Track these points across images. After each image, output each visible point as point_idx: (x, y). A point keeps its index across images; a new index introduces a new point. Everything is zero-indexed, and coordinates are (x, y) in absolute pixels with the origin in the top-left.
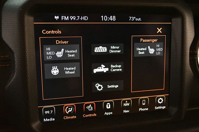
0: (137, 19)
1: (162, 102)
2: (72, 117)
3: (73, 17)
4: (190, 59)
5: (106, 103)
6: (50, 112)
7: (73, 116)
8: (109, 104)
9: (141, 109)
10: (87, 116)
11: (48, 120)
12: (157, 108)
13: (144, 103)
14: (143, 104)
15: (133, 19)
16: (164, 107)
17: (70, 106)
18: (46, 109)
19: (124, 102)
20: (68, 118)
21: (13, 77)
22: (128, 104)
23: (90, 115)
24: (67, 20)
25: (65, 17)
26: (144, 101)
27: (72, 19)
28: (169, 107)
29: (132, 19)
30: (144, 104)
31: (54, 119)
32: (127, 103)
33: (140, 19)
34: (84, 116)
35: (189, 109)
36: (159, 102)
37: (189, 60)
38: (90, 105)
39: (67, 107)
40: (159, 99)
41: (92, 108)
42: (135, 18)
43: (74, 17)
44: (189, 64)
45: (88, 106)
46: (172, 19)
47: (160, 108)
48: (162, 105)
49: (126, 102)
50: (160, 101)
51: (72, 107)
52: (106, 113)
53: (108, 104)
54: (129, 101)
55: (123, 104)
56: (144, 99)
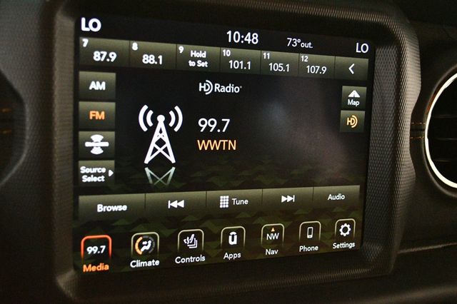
0: (303, 45)
1: (348, 233)
2: (150, 264)
4: (411, 140)
5: (227, 233)
6: (100, 249)
7: (153, 261)
8: (234, 233)
9: (302, 248)
10: (184, 260)
11: (94, 268)
12: (338, 246)
13: (310, 234)
14: (308, 237)
15: (295, 44)
16: (352, 245)
17: (147, 237)
18: (89, 243)
19: (268, 231)
20: (139, 264)
22: (276, 236)
23: (191, 258)
26: (310, 230)
28: (362, 243)
29: (292, 42)
30: (311, 236)
31: (107, 267)
32: (274, 233)
33: (310, 44)
34: (178, 260)
35: (402, 251)
36: (342, 233)
37: (408, 140)
38: (193, 235)
39: (141, 238)
40: (342, 227)
41: (196, 241)
42: (299, 41)
44: (408, 150)
45: (188, 238)
46: (377, 51)
47: (343, 245)
48: (348, 239)
49: (273, 230)
50: (345, 230)
51: (150, 238)
52: (226, 256)
53: (232, 234)
54: (278, 230)
55: (265, 236)
56: (310, 225)
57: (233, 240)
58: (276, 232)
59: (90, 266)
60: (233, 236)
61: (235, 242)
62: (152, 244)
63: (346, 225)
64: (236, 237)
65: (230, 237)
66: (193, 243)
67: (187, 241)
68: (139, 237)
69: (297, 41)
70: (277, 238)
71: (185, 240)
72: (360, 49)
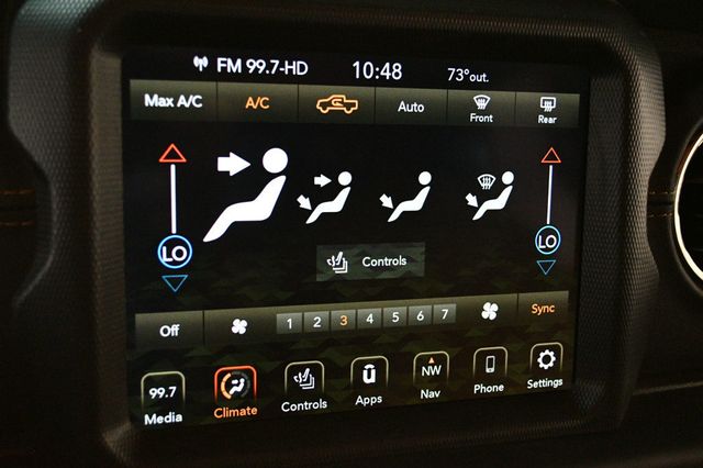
0: (474, 78)
1: (551, 364)
2: (243, 412)
3: (256, 64)
4: (648, 220)
5: (360, 367)
6: (168, 392)
7: (248, 409)
8: (372, 366)
9: (478, 388)
10: (294, 407)
11: (160, 420)
12: (535, 385)
13: (490, 366)
14: (488, 370)
15: (460, 77)
16: (558, 383)
17: (238, 373)
18: (152, 383)
19: (424, 362)
20: (228, 413)
21: (43, 264)
22: (437, 370)
23: (306, 404)
24: (234, 71)
25: (230, 61)
26: (491, 360)
27: (253, 68)
28: (573, 381)
29: (456, 74)
30: (493, 370)
31: (179, 418)
32: (433, 365)
33: (484, 76)
34: (286, 407)
35: (641, 392)
36: (542, 365)
37: (645, 220)
38: (308, 370)
39: (229, 375)
40: (542, 355)
42: (467, 71)
43: (261, 64)
44: (645, 235)
45: (300, 374)
46: (593, 83)
47: (544, 383)
48: (551, 374)
49: (432, 361)
51: (243, 374)
52: (359, 400)
53: (367, 367)
54: (440, 360)
55: (419, 370)
56: (491, 353)
57: (369, 377)
58: (436, 364)
59: (154, 416)
60: (369, 370)
61: (373, 380)
62: (245, 383)
63: (547, 352)
64: (373, 372)
65: (365, 373)
66: (308, 381)
67: (299, 378)
68: (226, 372)
69: (463, 73)
70: (438, 373)
71: (295, 377)
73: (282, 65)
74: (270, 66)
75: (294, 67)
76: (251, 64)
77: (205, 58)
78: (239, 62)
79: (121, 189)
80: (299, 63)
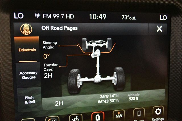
0: (131, 18)
1: (160, 113)
3: (56, 15)
5: (95, 115)
8: (99, 115)
12: (155, 120)
13: (139, 114)
14: (138, 116)
15: (126, 18)
16: (162, 119)
17: (53, 118)
19: (116, 113)
22: (121, 116)
24: (49, 18)
25: (47, 15)
26: (139, 112)
27: (55, 17)
28: (168, 119)
29: (125, 17)
30: (140, 115)
32: (119, 114)
33: (134, 17)
36: (157, 113)
38: (77, 117)
39: (50, 119)
40: (157, 110)
41: (78, 120)
42: (128, 16)
43: (58, 15)
45: (74, 118)
46: (172, 18)
47: (158, 119)
48: (160, 116)
50: (158, 111)
51: (55, 119)
53: (97, 115)
54: (122, 113)
55: (115, 116)
56: (139, 110)
57: (98, 119)
58: (121, 114)
60: (98, 116)
61: (99, 119)
63: (158, 109)
64: (99, 117)
65: (96, 117)
68: (49, 118)
69: (127, 17)
70: (121, 117)
71: (73, 119)
72: (162, 18)
73: (65, 16)
74: (61, 16)
75: (69, 16)
76: (55, 15)
77: (39, 14)
78: (50, 15)
79: (11, 58)
80: (71, 15)
